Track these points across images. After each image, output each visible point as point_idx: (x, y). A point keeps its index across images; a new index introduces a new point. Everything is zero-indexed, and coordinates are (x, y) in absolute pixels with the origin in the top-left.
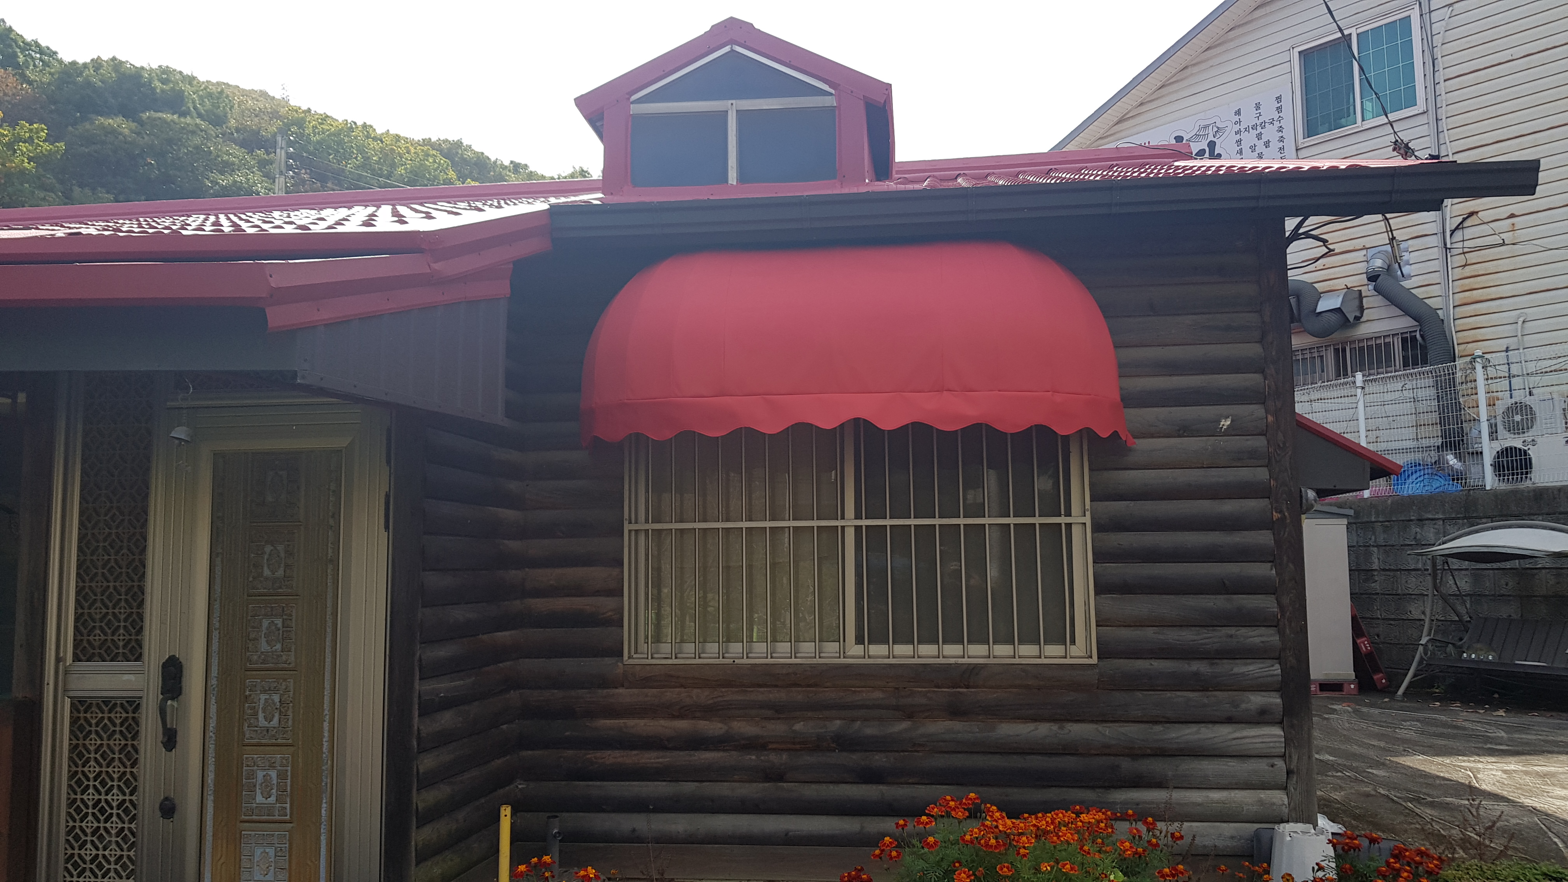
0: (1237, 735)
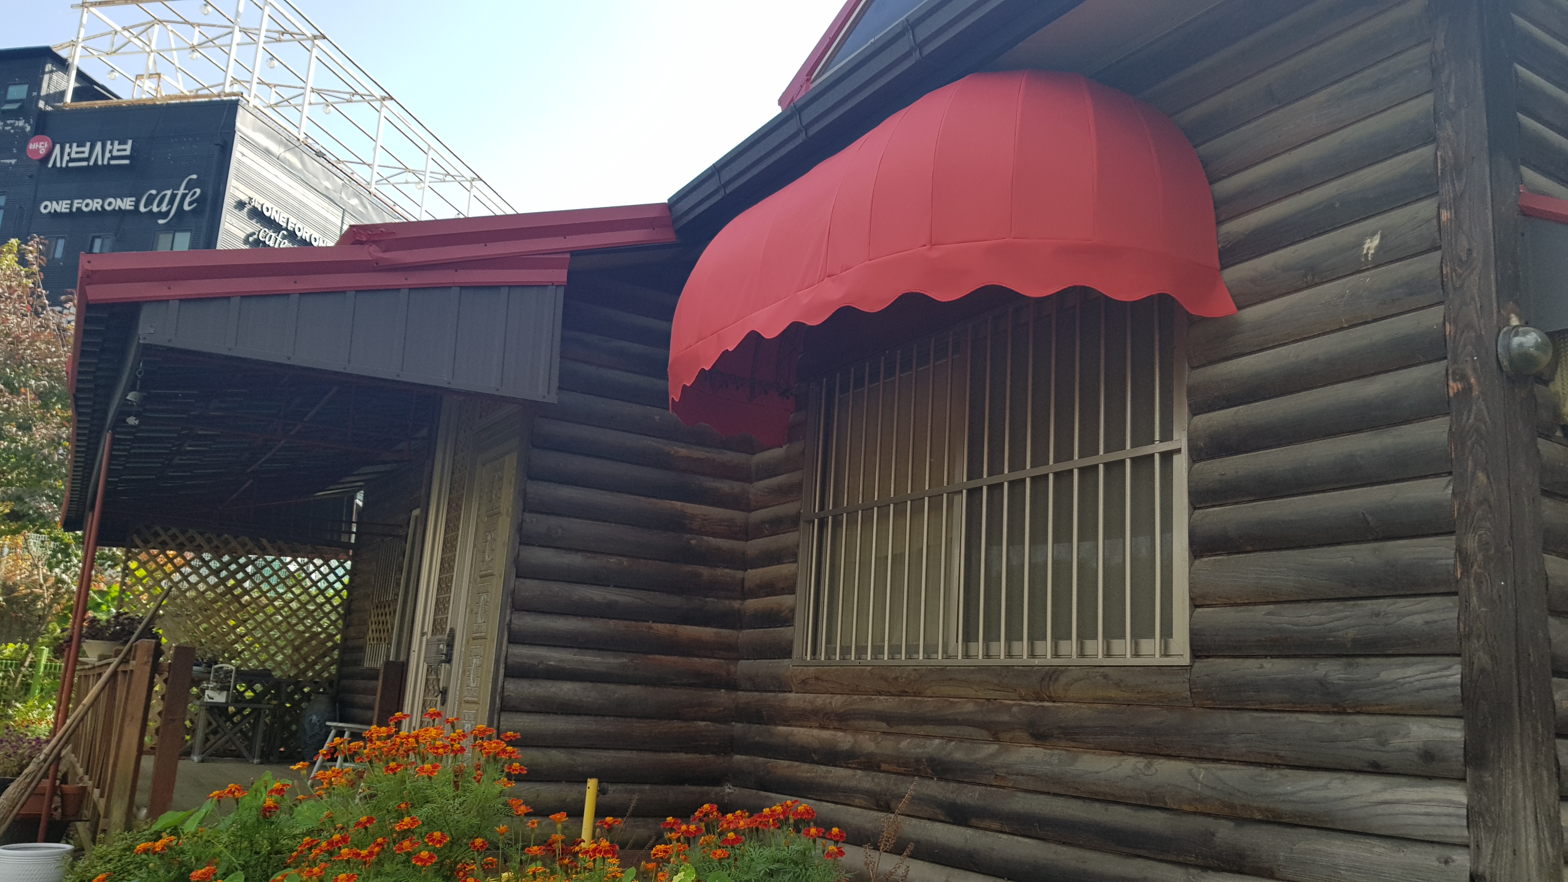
0: (1388, 796)
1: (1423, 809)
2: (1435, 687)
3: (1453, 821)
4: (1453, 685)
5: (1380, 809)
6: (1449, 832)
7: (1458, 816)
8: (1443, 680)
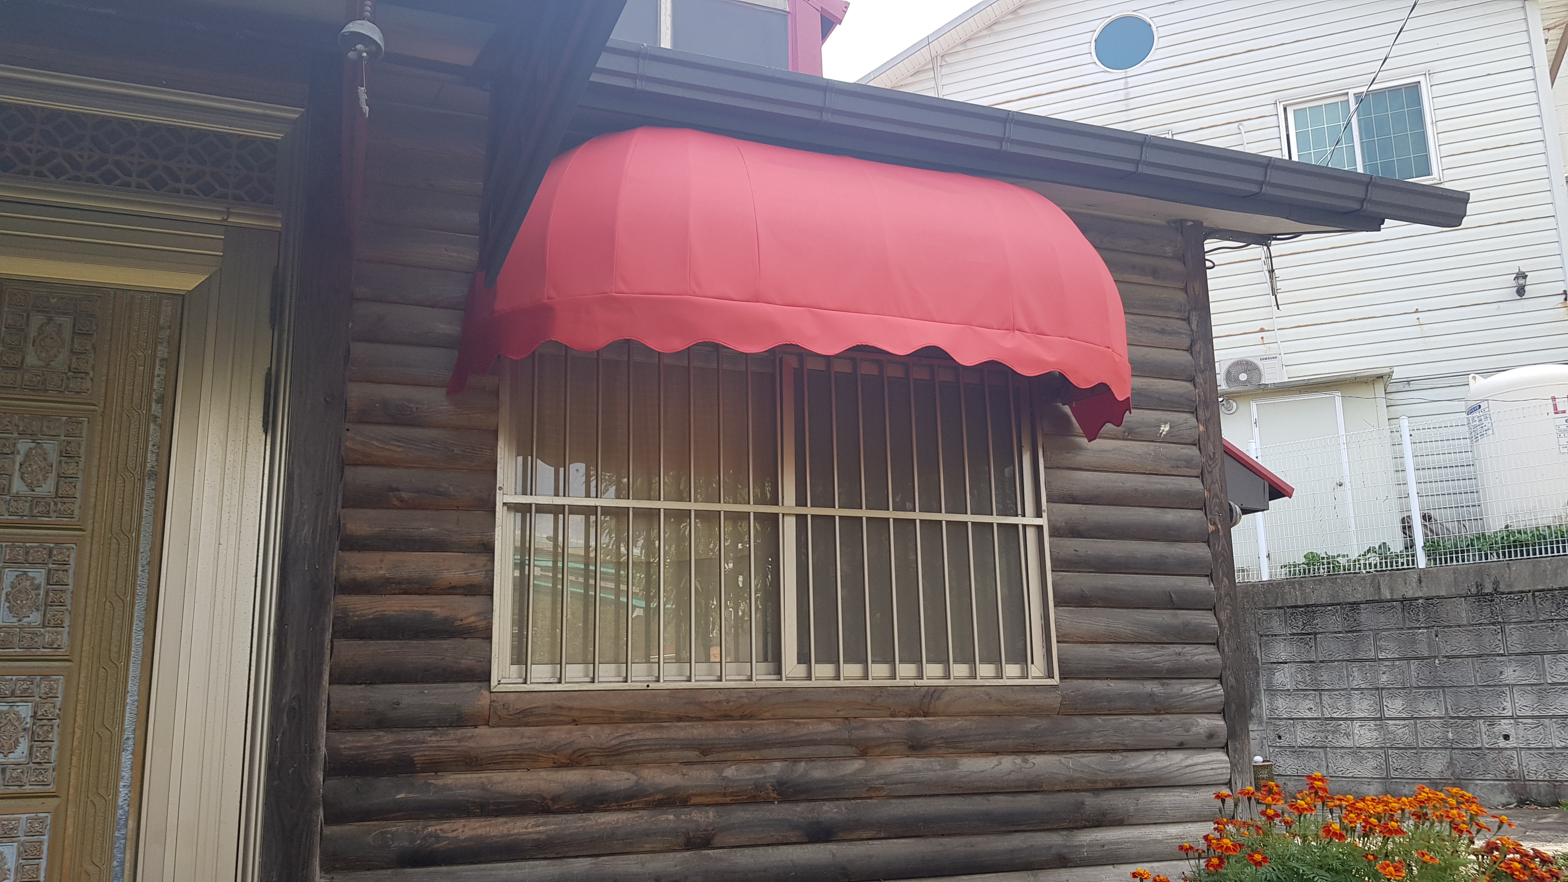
0: (1189, 762)
1: (1210, 767)
2: (1213, 697)
3: (1224, 771)
4: (1221, 695)
5: (1187, 770)
6: (1221, 777)
7: (1227, 768)
8: (1216, 693)
